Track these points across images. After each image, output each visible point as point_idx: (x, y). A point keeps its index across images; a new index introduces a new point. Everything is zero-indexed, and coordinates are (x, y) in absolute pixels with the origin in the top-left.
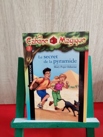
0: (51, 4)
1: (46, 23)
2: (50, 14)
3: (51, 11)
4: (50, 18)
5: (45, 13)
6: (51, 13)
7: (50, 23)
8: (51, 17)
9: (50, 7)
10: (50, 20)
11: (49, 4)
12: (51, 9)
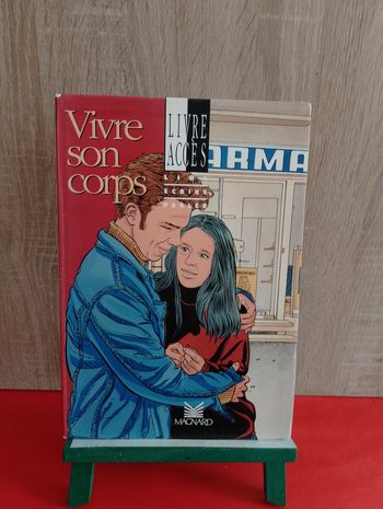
0: (34, 118)
1: (22, 170)
2: (34, 147)
3: (34, 138)
4: (34, 157)
5: (18, 144)
6: (37, 145)
7: (35, 171)
8: (37, 155)
9: (31, 128)
10: (34, 162)
11: (26, 119)
12: (33, 133)
